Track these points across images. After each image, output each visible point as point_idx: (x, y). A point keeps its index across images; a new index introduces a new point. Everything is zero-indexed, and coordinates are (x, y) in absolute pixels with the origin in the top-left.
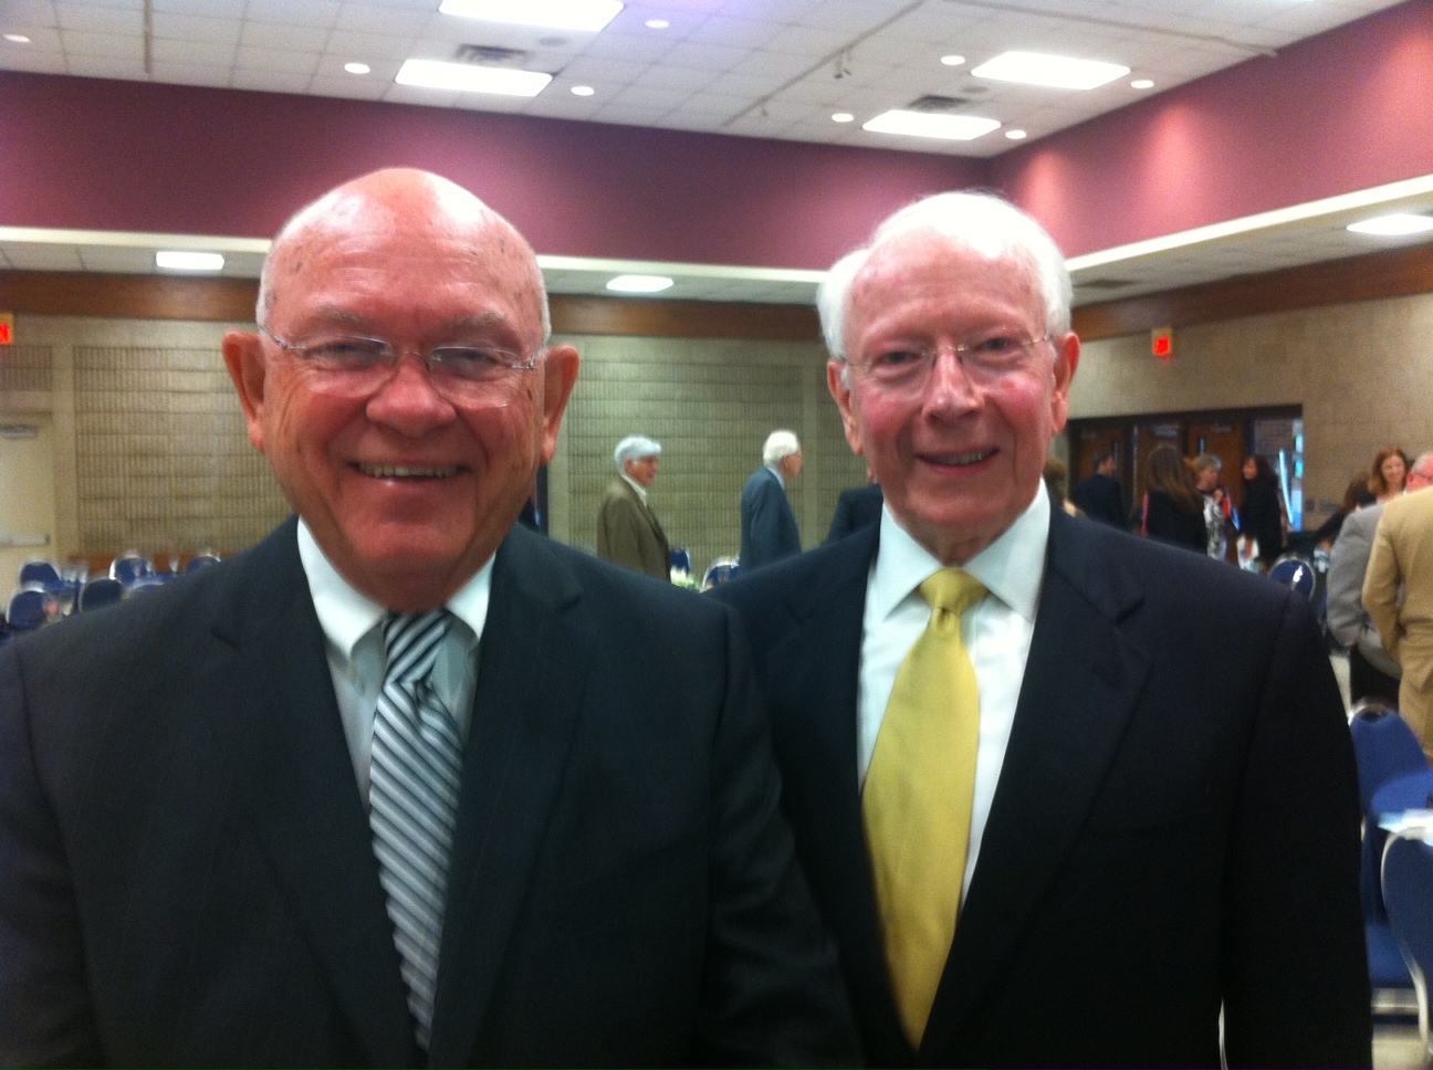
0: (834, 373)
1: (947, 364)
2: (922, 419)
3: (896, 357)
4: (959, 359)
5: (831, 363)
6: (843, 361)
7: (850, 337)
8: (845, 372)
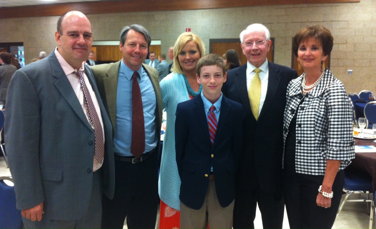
0: (242, 45)
1: (254, 44)
2: (252, 50)
3: (249, 43)
4: (256, 43)
5: (241, 44)
6: (243, 43)
7: (244, 41)
8: (243, 45)
